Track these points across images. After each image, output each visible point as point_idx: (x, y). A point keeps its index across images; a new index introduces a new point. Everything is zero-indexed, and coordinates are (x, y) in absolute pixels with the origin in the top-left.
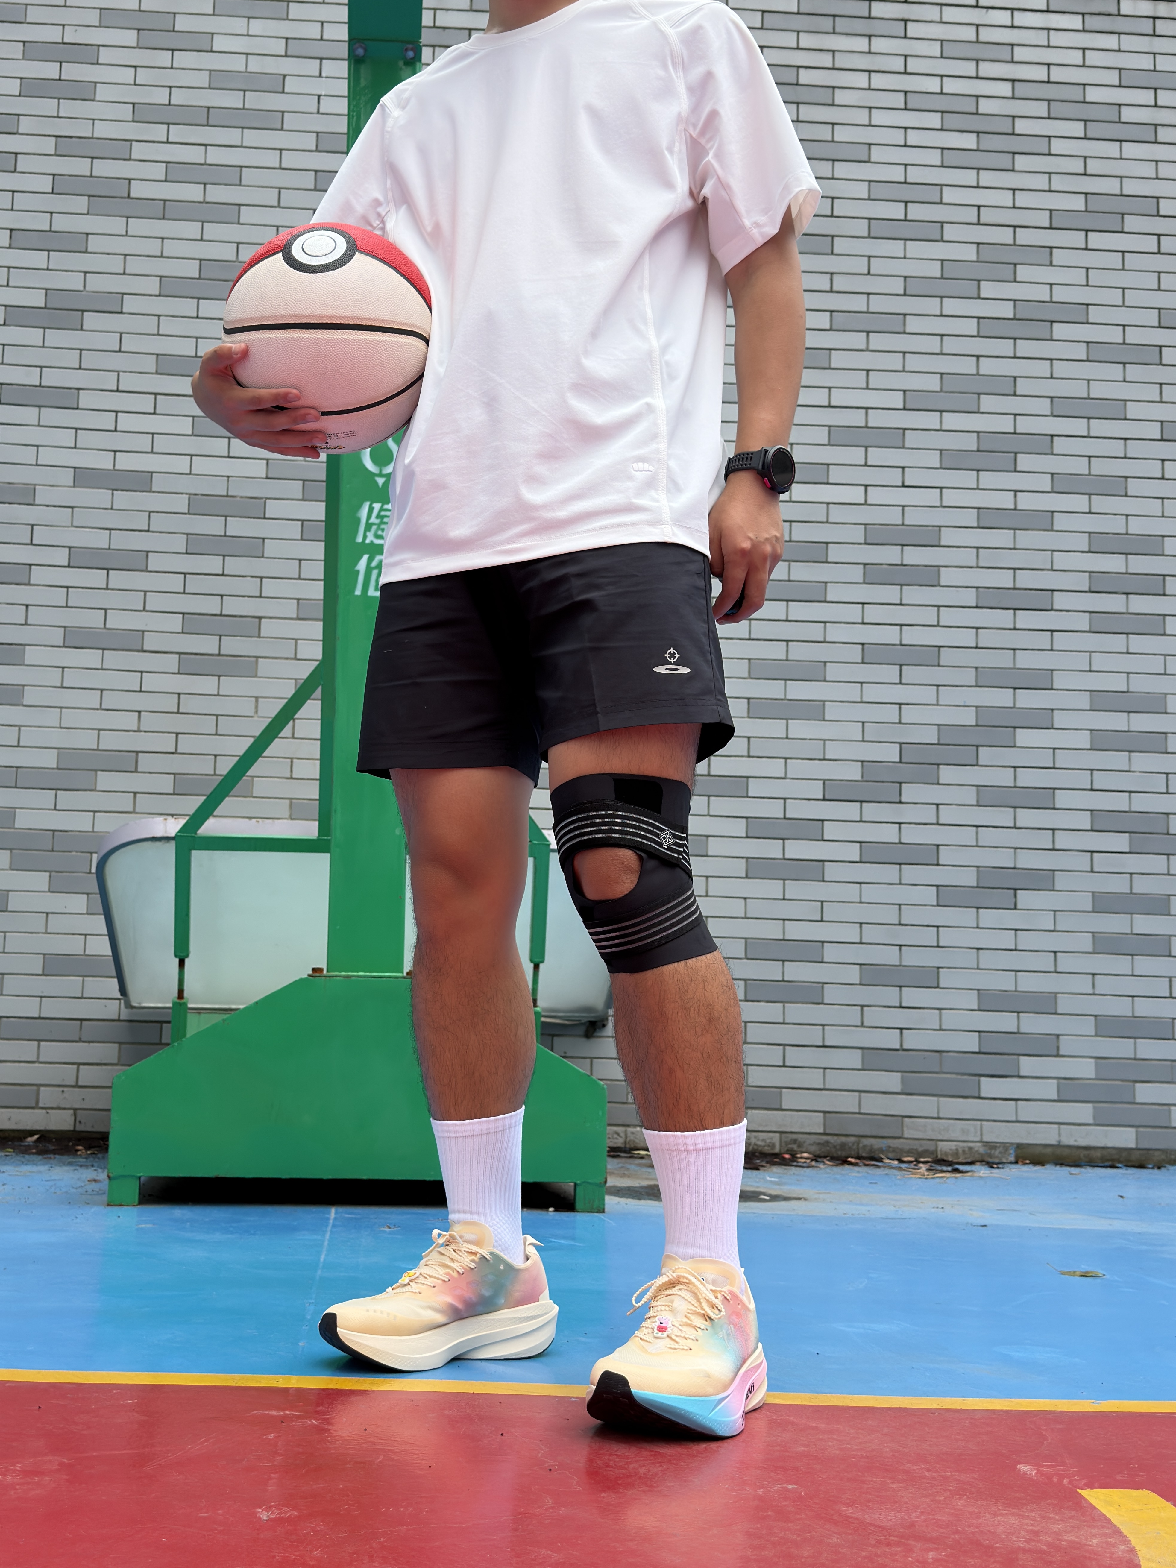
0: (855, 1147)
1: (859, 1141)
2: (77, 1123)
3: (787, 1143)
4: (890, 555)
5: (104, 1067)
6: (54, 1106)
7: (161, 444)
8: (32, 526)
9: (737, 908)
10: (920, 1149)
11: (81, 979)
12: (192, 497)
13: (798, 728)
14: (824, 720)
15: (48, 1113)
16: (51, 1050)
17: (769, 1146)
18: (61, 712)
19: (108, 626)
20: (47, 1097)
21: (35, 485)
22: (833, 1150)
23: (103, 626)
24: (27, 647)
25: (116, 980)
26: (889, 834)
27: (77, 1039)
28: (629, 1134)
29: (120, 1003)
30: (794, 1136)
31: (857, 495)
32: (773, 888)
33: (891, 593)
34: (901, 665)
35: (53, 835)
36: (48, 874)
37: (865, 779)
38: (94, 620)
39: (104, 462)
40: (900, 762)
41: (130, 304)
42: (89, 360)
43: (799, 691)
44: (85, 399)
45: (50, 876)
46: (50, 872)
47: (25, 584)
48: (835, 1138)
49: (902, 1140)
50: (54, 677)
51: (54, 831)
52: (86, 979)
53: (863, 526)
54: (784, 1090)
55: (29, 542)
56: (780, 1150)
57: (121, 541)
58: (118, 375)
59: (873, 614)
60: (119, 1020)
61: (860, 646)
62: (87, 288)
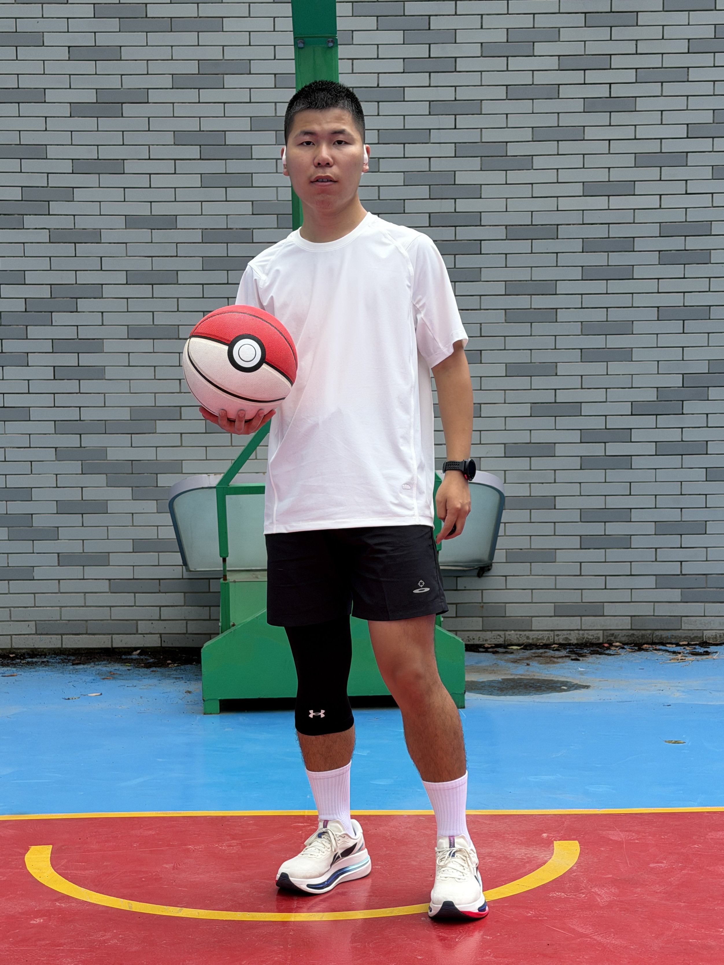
0: (651, 636)
1: (654, 633)
2: (163, 642)
3: (607, 636)
4: (676, 243)
5: (176, 608)
6: (148, 632)
7: (181, 195)
8: (101, 257)
9: (575, 489)
10: (692, 636)
11: (157, 554)
12: (204, 230)
13: (615, 367)
14: (632, 361)
15: (144, 636)
16: (142, 599)
17: (596, 639)
18: (130, 382)
19: (155, 323)
20: (143, 627)
21: (100, 229)
22: (637, 639)
23: (152, 324)
24: (104, 340)
25: (179, 554)
26: (675, 435)
27: (158, 591)
28: (507, 636)
29: (183, 568)
30: (612, 632)
31: (654, 202)
32: (599, 475)
33: (677, 270)
34: (684, 320)
35: (132, 463)
36: (131, 488)
37: (659, 400)
38: (146, 319)
39: (144, 210)
40: (683, 387)
41: (153, 96)
42: (129, 138)
43: (615, 342)
44: (129, 167)
45: (132, 490)
46: (132, 487)
47: (100, 298)
48: (639, 631)
49: (681, 631)
50: (123, 360)
51: (132, 461)
52: (160, 554)
53: (659, 224)
54: (605, 604)
55: (100, 269)
56: (603, 641)
57: (160, 264)
58: (149, 147)
59: (665, 285)
60: (183, 579)
61: (657, 308)
62: (124, 87)
